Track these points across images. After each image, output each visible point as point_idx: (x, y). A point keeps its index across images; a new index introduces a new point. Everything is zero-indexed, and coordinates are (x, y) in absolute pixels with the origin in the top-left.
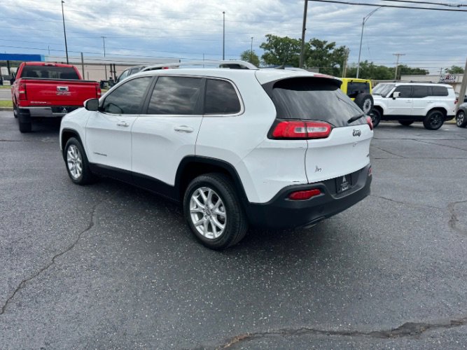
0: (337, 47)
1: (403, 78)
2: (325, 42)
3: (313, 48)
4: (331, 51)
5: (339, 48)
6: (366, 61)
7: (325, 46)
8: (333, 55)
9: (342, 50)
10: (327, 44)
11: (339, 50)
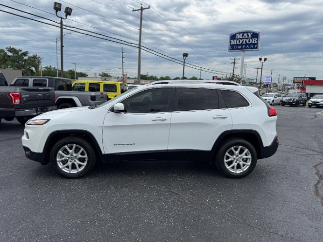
0: (31, 55)
1: (79, 78)
2: (20, 51)
3: (10, 54)
4: (26, 58)
5: (32, 56)
6: (50, 66)
7: (20, 53)
8: (28, 60)
9: (35, 57)
10: (22, 52)
11: (33, 58)
